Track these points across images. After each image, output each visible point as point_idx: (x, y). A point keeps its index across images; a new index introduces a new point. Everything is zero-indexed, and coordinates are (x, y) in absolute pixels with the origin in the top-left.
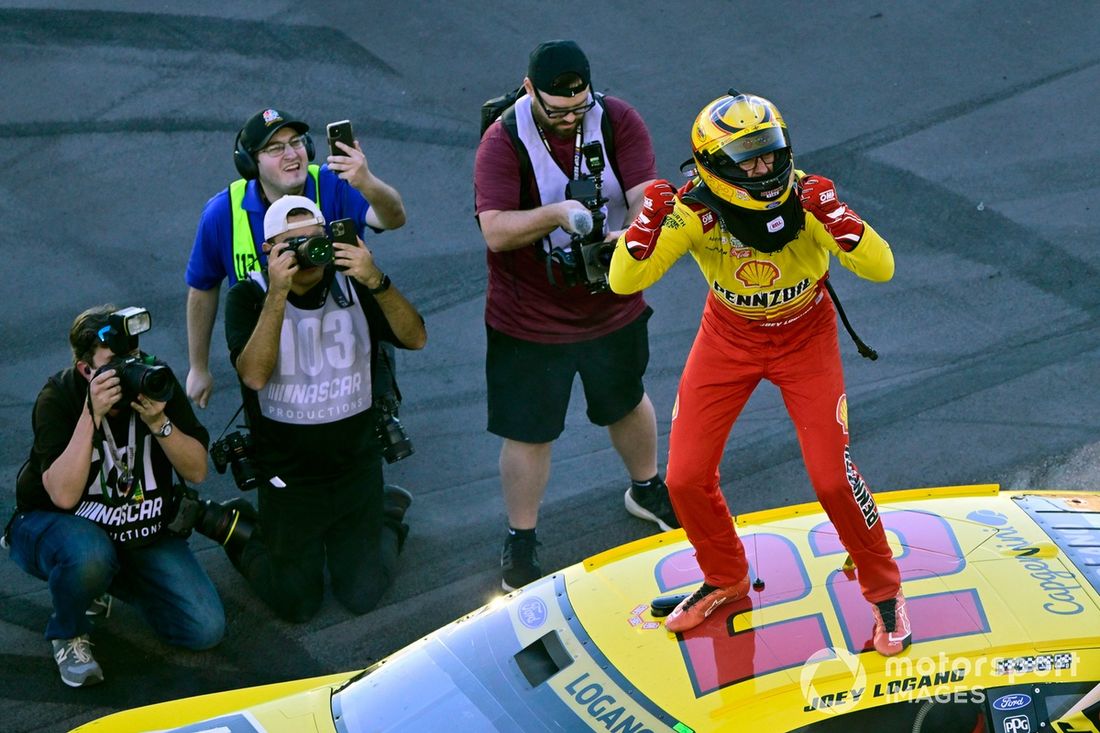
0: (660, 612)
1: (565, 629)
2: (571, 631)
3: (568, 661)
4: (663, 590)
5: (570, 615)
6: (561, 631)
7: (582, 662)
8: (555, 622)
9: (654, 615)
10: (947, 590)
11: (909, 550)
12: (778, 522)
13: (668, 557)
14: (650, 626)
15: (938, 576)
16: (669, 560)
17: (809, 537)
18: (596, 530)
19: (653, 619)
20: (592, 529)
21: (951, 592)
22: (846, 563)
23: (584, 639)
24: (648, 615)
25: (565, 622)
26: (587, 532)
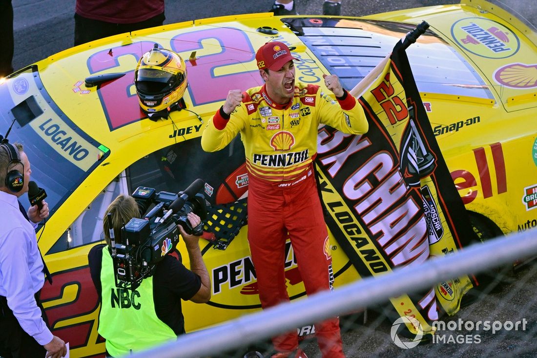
0: (90, 85)
1: (38, 95)
2: (42, 96)
3: (40, 112)
4: (91, 72)
5: (41, 87)
6: (36, 96)
7: (48, 113)
8: (33, 91)
9: (87, 86)
10: (246, 71)
11: (225, 49)
12: (153, 35)
13: (94, 55)
14: (84, 92)
15: (241, 63)
16: (94, 57)
17: (171, 43)
18: (55, 40)
19: (86, 88)
20: (52, 40)
21: (248, 72)
22: (191, 56)
23: (49, 100)
24: (83, 87)
25: (38, 91)
26: (50, 42)
